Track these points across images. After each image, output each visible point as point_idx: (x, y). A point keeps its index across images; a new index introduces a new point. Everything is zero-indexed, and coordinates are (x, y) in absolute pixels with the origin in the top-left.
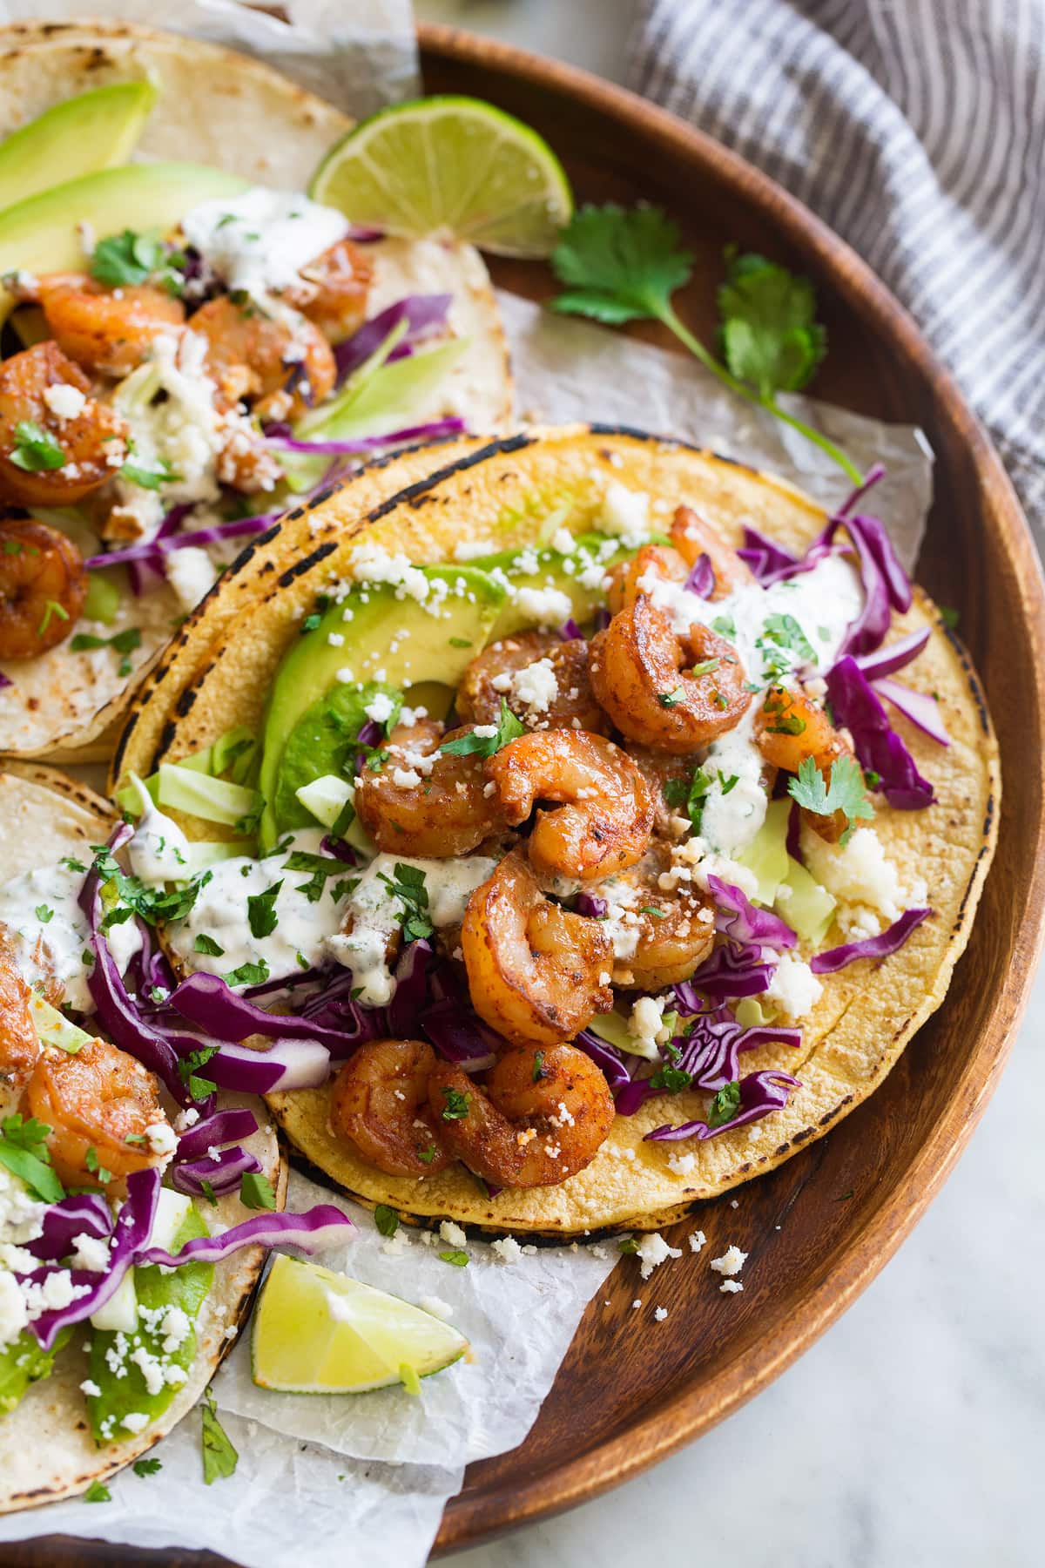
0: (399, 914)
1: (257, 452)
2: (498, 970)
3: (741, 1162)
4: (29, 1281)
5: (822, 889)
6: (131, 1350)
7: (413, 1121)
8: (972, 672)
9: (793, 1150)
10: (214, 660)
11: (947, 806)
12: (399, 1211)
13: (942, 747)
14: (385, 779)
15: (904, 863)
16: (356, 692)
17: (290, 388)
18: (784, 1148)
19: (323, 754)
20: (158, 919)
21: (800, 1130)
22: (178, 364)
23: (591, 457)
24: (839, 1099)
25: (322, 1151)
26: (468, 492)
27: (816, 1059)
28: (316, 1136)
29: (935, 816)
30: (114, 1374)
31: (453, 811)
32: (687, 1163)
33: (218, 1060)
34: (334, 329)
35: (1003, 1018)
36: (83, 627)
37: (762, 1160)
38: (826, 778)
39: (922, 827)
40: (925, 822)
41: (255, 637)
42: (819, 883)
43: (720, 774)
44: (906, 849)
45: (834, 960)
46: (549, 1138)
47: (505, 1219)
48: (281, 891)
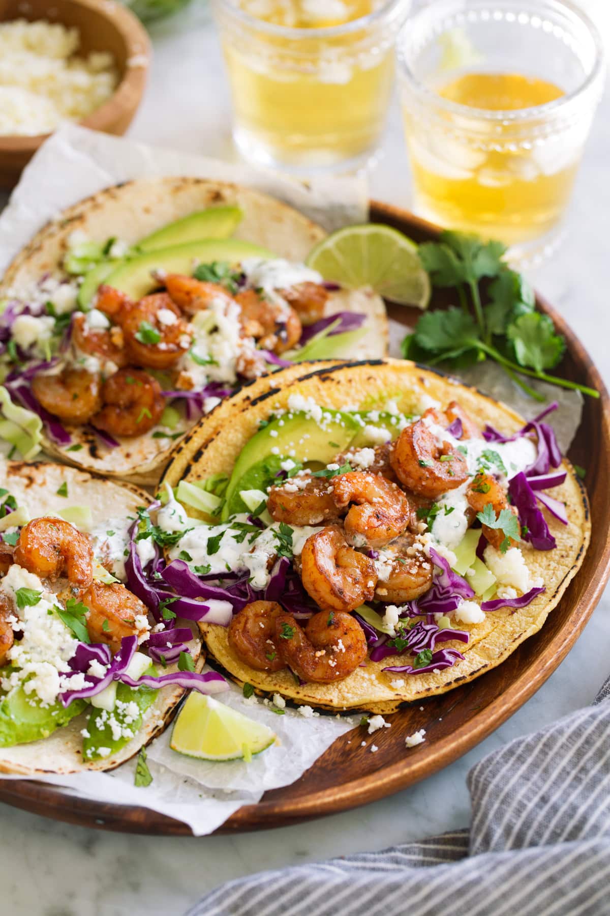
0: (277, 546)
1: (255, 358)
2: (316, 564)
3: (427, 687)
4: (64, 676)
5: (490, 572)
6: (108, 719)
7: (267, 640)
8: (585, 495)
9: (454, 686)
10: (214, 437)
11: (561, 550)
12: (255, 688)
13: (565, 525)
14: (282, 488)
15: (535, 572)
16: (279, 459)
17: (277, 334)
18: (449, 684)
19: (258, 482)
20: (165, 545)
21: (459, 677)
22: (226, 314)
23: (415, 380)
24: (480, 666)
25: (222, 655)
26: (350, 381)
27: (474, 649)
28: (221, 648)
29: (555, 554)
30: (98, 729)
31: (311, 501)
32: (399, 683)
33: (178, 602)
34: (304, 316)
35: (566, 632)
36: (160, 429)
37: (437, 688)
38: (498, 514)
39: (547, 558)
40: (549, 556)
41: (236, 430)
42: (489, 570)
43: (446, 507)
44: (538, 568)
45: (491, 606)
46: (332, 657)
47: (305, 696)
48: (224, 536)
